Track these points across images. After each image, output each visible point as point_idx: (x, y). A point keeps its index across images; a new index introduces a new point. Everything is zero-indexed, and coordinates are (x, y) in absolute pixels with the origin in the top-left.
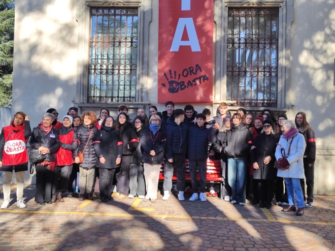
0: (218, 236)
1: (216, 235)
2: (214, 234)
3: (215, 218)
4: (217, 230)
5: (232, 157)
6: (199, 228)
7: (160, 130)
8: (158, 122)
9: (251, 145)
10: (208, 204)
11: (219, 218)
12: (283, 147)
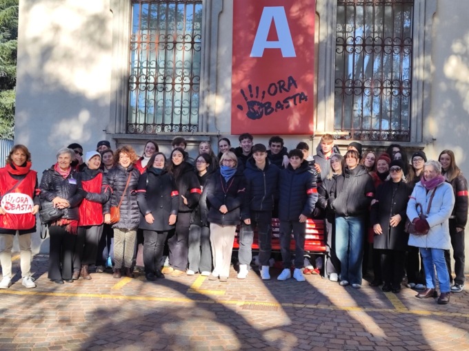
0: (321, 333)
1: (318, 331)
2: (315, 331)
3: (315, 307)
4: (319, 325)
5: (343, 215)
6: (293, 320)
7: (235, 176)
8: (232, 164)
9: (371, 198)
10: (306, 284)
11: (322, 307)
12: (418, 201)
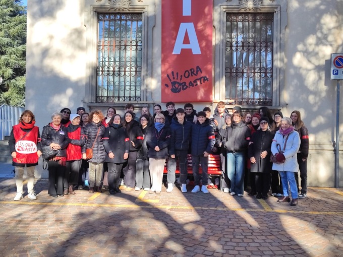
0: (219, 225)
2: (216, 223)
3: (215, 209)
4: (218, 220)
5: (232, 152)
6: (202, 217)
7: (164, 128)
8: (162, 120)
9: (249, 141)
10: (209, 195)
11: (219, 209)
12: (278, 143)
